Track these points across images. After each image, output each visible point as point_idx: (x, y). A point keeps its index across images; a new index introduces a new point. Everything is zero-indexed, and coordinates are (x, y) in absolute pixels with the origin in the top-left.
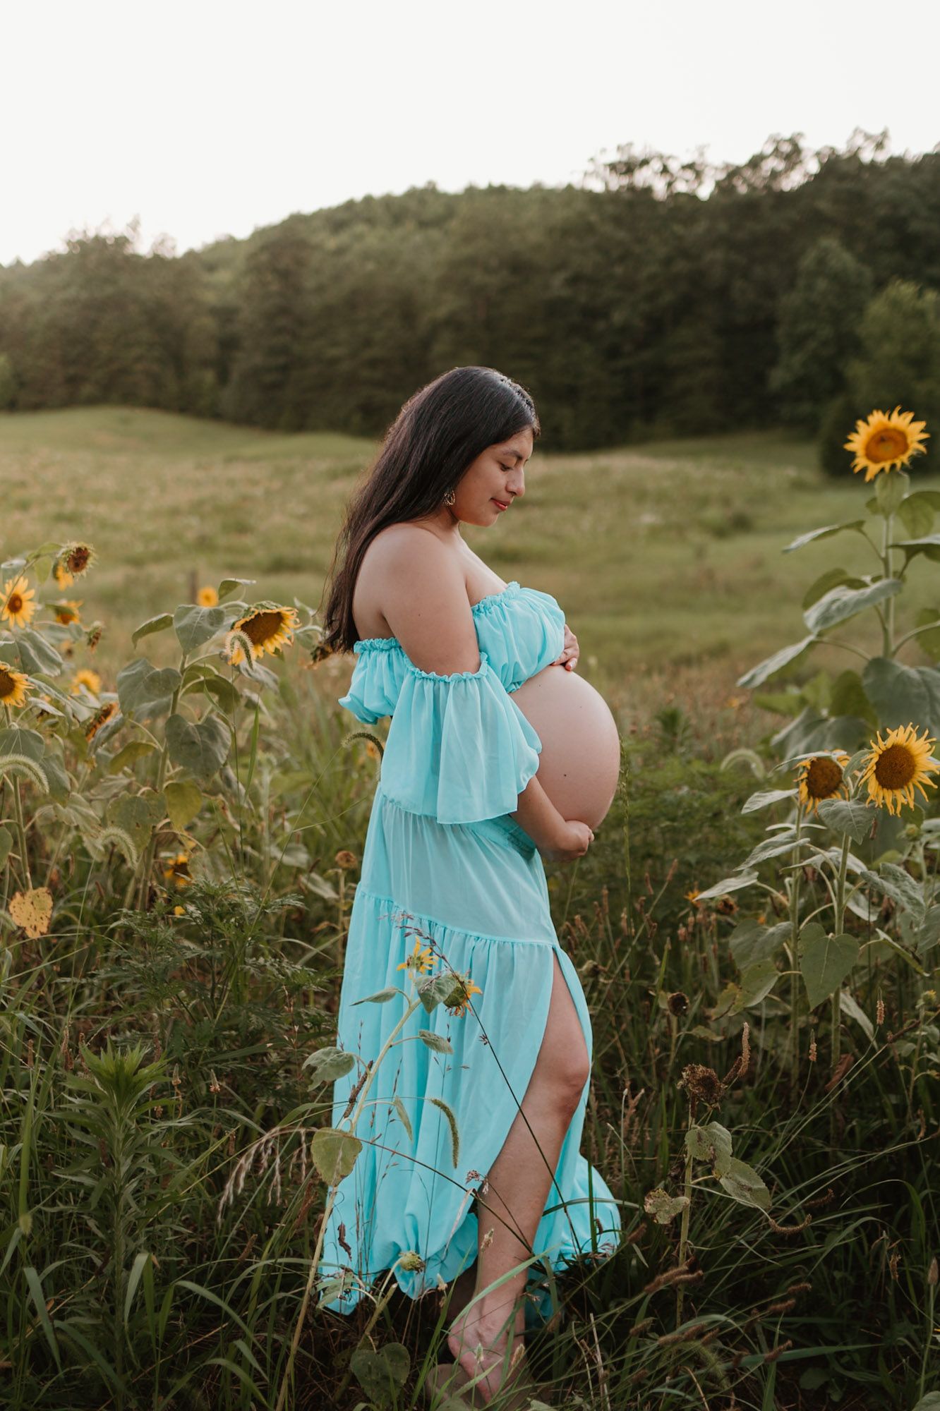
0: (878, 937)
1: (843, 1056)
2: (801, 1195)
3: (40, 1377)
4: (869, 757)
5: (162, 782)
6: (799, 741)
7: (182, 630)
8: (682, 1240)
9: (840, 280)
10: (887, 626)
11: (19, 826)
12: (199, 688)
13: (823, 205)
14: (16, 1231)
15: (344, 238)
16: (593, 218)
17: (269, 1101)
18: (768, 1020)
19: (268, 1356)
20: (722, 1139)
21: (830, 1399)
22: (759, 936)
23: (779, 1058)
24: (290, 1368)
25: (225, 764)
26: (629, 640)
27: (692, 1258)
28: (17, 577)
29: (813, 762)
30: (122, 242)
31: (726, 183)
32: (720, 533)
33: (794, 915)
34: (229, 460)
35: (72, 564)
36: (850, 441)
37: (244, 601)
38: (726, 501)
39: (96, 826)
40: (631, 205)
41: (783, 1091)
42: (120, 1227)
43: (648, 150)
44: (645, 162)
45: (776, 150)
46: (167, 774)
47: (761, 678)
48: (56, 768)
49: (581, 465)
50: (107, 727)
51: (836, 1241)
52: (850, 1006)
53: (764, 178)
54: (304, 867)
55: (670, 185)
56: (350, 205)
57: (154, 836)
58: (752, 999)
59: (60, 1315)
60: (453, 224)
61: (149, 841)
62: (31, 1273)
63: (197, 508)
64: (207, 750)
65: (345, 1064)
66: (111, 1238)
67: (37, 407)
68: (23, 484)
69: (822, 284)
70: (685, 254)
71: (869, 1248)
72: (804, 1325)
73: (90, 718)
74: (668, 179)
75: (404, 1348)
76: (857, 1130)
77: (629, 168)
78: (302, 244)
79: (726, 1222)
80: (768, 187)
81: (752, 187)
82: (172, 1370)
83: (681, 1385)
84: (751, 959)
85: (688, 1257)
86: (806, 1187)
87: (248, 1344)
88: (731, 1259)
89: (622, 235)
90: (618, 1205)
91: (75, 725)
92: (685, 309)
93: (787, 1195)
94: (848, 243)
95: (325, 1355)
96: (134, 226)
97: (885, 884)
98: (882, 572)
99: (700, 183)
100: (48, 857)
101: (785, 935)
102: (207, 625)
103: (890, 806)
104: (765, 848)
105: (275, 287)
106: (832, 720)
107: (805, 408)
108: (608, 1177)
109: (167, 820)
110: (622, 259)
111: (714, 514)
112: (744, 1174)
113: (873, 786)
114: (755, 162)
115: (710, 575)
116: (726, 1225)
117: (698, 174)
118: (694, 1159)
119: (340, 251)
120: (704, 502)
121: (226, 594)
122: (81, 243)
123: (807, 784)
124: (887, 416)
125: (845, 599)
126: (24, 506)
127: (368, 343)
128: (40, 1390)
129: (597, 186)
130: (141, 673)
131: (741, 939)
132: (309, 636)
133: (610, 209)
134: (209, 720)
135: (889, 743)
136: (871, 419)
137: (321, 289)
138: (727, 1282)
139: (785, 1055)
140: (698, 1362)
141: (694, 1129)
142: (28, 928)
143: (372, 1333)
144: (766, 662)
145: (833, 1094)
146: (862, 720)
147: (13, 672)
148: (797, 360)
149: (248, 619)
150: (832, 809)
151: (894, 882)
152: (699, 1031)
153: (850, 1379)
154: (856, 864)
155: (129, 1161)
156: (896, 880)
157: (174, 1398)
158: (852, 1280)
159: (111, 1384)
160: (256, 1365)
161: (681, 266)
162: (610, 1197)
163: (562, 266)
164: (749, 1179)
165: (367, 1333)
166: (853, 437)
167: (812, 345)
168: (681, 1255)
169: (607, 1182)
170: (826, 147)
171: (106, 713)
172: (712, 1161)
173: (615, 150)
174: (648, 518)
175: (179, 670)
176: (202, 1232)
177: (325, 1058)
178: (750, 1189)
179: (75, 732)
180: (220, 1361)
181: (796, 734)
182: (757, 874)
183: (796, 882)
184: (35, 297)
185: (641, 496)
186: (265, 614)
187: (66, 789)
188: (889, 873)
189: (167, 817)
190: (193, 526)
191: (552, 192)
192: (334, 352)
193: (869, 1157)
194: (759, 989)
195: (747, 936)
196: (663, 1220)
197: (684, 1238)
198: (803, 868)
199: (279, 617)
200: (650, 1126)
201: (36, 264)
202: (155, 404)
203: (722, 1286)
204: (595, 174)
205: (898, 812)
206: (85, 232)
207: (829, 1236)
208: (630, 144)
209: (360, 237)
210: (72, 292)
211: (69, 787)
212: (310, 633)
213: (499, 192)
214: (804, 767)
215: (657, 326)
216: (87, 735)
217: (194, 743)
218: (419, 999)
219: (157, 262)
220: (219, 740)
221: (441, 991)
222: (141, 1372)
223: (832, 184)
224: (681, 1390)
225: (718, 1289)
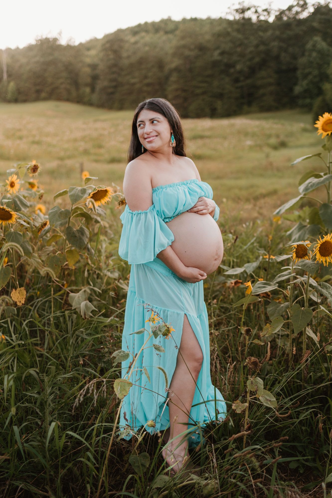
0: (320, 308)
1: (307, 351)
2: (291, 400)
3: (20, 462)
4: (317, 245)
5: (65, 250)
6: (297, 234)
7: (71, 196)
8: (246, 419)
9: (320, 52)
10: (329, 192)
11: (14, 265)
12: (77, 216)
13: (315, 24)
14: (10, 413)
15: (137, 38)
16: (229, 30)
17: (102, 365)
18: (282, 336)
19: (99, 458)
20: (260, 383)
21: (299, 472)
22: (277, 307)
23: (286, 349)
24: (106, 462)
25: (88, 243)
26: (241, 189)
27: (249, 425)
28: (13, 175)
29: (298, 246)
30: (55, 40)
31: (279, 16)
32: (275, 148)
33: (291, 300)
34: (96, 121)
35: (32, 171)
36: (316, 124)
37: (94, 185)
38: (278, 136)
39: (42, 266)
40: (243, 25)
41: (287, 361)
42: (47, 412)
43: (250, 4)
44: (249, 9)
45: (298, 3)
46: (66, 247)
47: (283, 211)
48: (27, 245)
49: (225, 122)
50: (45, 230)
51: (302, 417)
52: (310, 332)
53: (294, 14)
54: (117, 278)
55: (258, 17)
56: (139, 25)
57: (62, 269)
58: (274, 330)
59: (27, 441)
60: (178, 32)
61: (60, 271)
62: (15, 428)
63: (83, 139)
64: (81, 239)
65: (126, 356)
66: (44, 416)
67: (25, 101)
68: (20, 130)
69: (314, 54)
70: (263, 43)
71: (315, 418)
72: (291, 445)
73: (39, 226)
74: (257, 15)
75: (148, 454)
76: (312, 376)
77: (243, 11)
78: (121, 40)
79: (264, 409)
80: (294, 18)
81: (289, 18)
82: (67, 460)
83: (243, 470)
84: (275, 316)
85: (248, 424)
86: (293, 397)
87: (92, 454)
88: (264, 423)
89: (240, 36)
90: (226, 403)
91: (34, 228)
92: (263, 64)
93: (286, 400)
94: (324, 39)
95: (121, 455)
96: (60, 34)
97: (323, 290)
98: (328, 172)
99: (269, 17)
100: (27, 273)
101: (287, 307)
102: (80, 194)
103: (324, 262)
104: (280, 277)
105: (112, 56)
106: (309, 226)
107: (308, 101)
108: (223, 393)
109: (67, 263)
110: (240, 45)
111: (273, 141)
112: (268, 395)
113: (318, 256)
114: (290, 8)
115: (271, 164)
116: (264, 411)
117: (269, 13)
118: (250, 391)
119: (136, 43)
120: (269, 136)
121: (87, 182)
122: (41, 40)
123: (296, 253)
124: (330, 114)
125: (314, 182)
126: (21, 138)
127: (146, 77)
128: (20, 467)
129: (231, 18)
130: (56, 211)
131: (271, 309)
132: (117, 196)
133: (236, 26)
134: (81, 228)
135: (324, 240)
136: (324, 115)
137: (129, 57)
138: (264, 430)
139: (288, 348)
140: (249, 462)
141: (251, 379)
142: (18, 302)
143: (137, 449)
144: (285, 205)
145: (303, 364)
146: (320, 226)
147: (11, 211)
148: (305, 82)
149: (95, 192)
150: (304, 263)
151: (325, 289)
152: (256, 341)
153: (307, 465)
154: (313, 282)
155: (50, 388)
156: (327, 288)
157: (67, 470)
158: (309, 430)
159: (45, 465)
160: (94, 461)
161: (262, 48)
162: (223, 399)
163: (218, 48)
164: (270, 397)
165: (135, 448)
166: (317, 122)
167: (310, 77)
168: (245, 423)
169: (223, 395)
170: (316, 2)
171: (45, 224)
172: (256, 391)
173: (238, 4)
174: (249, 143)
175: (70, 210)
176: (78, 410)
177: (119, 354)
178: (270, 401)
179: (34, 231)
180: (82, 459)
181: (295, 232)
182: (278, 284)
183: (292, 288)
184: (24, 60)
185: (246, 134)
186: (101, 190)
187: (30, 253)
188: (324, 286)
189: (67, 261)
190: (82, 146)
191: (214, 20)
192: (133, 81)
193: (315, 387)
194: (277, 327)
195: (273, 307)
196: (238, 411)
197: (246, 417)
198: (294, 283)
199: (106, 191)
200: (238, 374)
201: (24, 48)
202: (68, 100)
203: (262, 432)
204: (230, 13)
205: (327, 265)
206: (42, 36)
207: (301, 414)
208: (243, 2)
209: (143, 38)
210: (37, 59)
211: (32, 251)
212: (118, 196)
213: (195, 20)
214: (295, 247)
215: (253, 71)
216: (38, 232)
217: (76, 236)
218: (152, 334)
219: (69, 47)
220: (85, 235)
221: (160, 331)
222: (55, 461)
223: (318, 16)
224: (243, 472)
225: (261, 433)
